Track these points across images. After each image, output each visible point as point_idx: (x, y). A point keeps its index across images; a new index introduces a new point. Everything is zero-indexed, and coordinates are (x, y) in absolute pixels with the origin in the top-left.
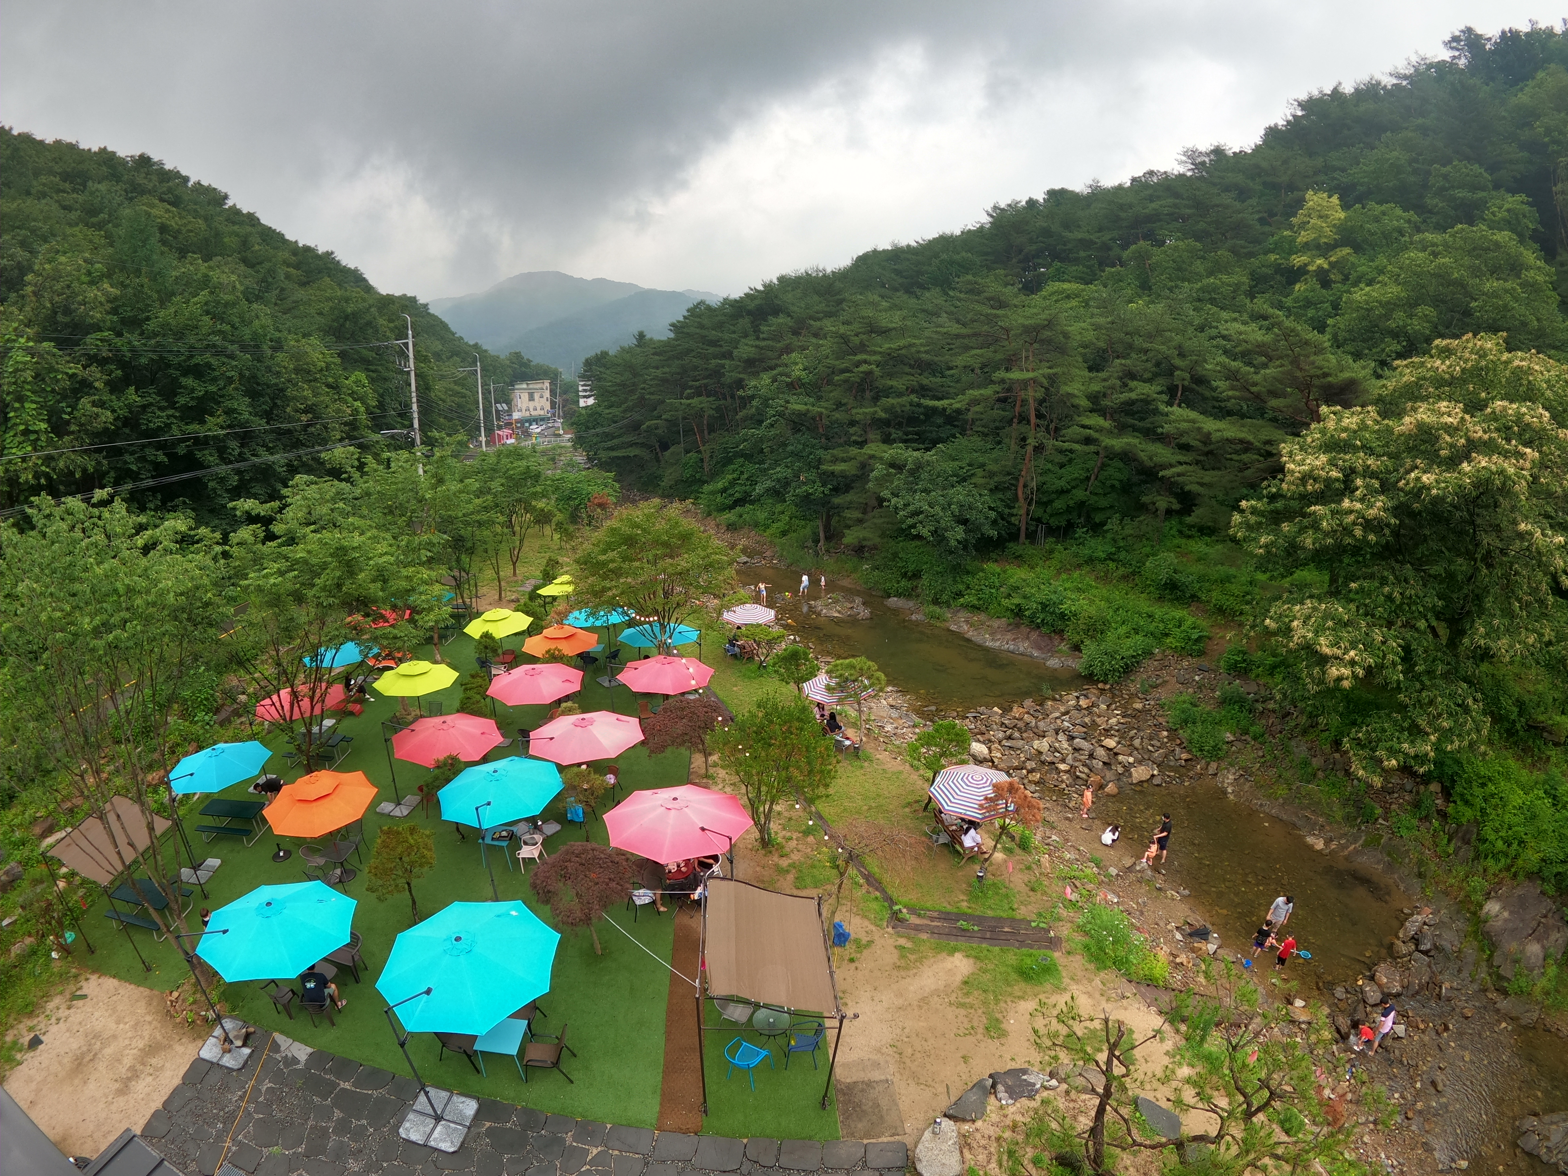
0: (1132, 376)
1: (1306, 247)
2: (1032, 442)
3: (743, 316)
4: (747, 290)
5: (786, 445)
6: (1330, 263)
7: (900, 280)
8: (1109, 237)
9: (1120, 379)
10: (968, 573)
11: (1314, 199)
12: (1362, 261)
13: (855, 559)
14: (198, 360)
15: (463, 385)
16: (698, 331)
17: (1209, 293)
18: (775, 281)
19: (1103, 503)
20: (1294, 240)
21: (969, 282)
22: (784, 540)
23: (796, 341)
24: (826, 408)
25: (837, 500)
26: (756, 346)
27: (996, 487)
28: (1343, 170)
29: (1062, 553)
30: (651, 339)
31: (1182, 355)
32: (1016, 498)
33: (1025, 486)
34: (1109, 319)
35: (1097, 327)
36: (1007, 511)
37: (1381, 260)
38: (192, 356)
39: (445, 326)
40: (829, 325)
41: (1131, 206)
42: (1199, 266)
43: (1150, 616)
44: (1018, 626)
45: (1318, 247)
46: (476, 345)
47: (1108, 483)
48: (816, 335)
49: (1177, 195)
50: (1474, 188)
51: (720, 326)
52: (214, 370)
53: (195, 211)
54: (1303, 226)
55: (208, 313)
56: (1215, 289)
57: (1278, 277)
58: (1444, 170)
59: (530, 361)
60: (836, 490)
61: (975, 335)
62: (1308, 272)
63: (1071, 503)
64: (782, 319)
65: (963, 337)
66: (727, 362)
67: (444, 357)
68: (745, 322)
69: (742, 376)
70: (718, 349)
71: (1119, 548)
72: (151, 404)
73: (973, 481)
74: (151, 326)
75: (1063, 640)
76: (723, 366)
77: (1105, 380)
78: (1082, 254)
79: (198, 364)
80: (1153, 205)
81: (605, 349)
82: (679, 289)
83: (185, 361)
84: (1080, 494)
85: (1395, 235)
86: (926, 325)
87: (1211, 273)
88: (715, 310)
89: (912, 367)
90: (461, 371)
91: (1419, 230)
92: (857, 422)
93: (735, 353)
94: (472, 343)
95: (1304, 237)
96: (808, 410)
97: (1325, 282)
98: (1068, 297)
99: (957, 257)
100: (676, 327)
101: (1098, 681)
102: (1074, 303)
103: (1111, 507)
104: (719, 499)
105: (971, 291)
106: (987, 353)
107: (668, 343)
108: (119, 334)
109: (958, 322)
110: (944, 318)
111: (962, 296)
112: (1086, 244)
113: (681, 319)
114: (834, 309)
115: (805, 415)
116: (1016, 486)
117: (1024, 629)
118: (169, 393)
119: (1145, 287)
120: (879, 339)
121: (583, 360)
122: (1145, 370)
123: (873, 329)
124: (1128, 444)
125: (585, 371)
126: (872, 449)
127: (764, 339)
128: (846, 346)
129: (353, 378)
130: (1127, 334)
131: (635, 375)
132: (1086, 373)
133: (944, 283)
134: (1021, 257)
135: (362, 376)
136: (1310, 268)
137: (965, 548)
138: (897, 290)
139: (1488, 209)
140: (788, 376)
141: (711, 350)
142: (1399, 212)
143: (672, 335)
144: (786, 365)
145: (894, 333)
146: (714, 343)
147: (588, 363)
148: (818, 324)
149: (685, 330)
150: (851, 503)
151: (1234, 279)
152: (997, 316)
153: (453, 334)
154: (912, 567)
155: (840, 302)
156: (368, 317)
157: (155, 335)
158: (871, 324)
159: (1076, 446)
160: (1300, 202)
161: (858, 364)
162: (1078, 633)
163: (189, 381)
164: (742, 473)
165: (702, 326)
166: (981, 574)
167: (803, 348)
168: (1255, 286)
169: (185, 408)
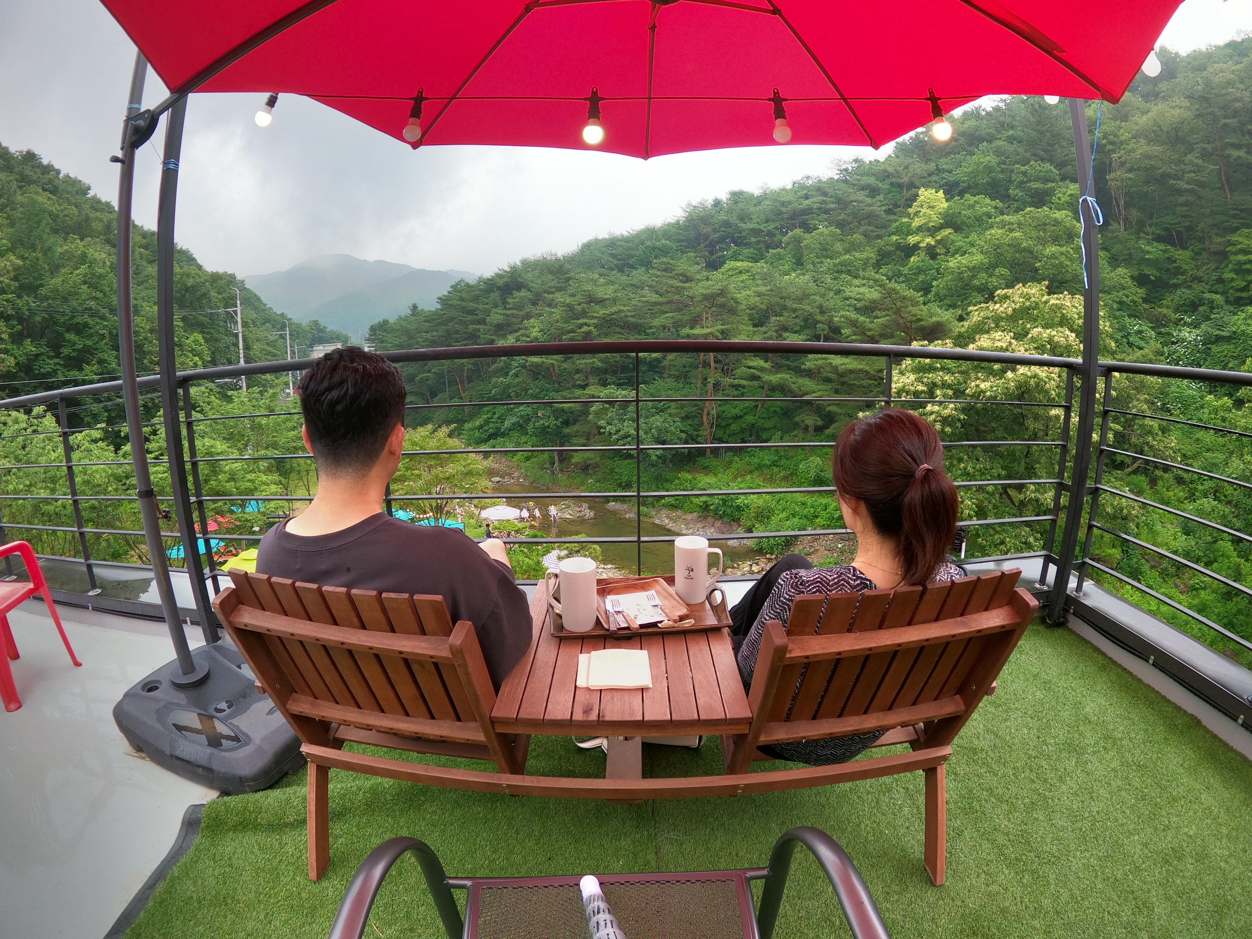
0: (785, 329)
1: (920, 229)
2: (711, 380)
3: (493, 291)
4: (497, 271)
5: (528, 390)
6: (937, 241)
7: (616, 262)
8: (773, 226)
9: (777, 331)
10: (667, 481)
11: (925, 194)
12: (960, 238)
13: (583, 476)
14: (79, 320)
15: (274, 347)
16: (459, 303)
17: (846, 266)
18: (519, 263)
19: (769, 424)
20: (910, 225)
21: (664, 263)
22: (527, 464)
23: (535, 310)
24: (557, 360)
25: (567, 431)
26: (504, 314)
27: (686, 416)
28: (950, 172)
29: (738, 463)
30: (422, 310)
31: (822, 312)
32: (702, 424)
33: (708, 414)
34: (769, 288)
35: (759, 294)
36: (695, 433)
37: (973, 237)
38: (74, 317)
39: (258, 299)
40: (559, 297)
41: (790, 203)
42: (839, 247)
43: (804, 504)
44: (705, 518)
45: (929, 229)
46: (283, 314)
47: (772, 409)
48: (550, 305)
49: (825, 194)
50: (1047, 180)
51: (476, 299)
52: (90, 328)
53: (68, 199)
54: (917, 214)
55: (85, 282)
56: (850, 263)
57: (898, 253)
58: (1023, 169)
59: (326, 328)
60: (566, 423)
61: (669, 302)
62: (920, 248)
63: (744, 425)
64: (523, 293)
65: (660, 304)
66: (482, 327)
67: (258, 323)
68: (495, 296)
69: (493, 337)
70: (475, 317)
71: (781, 456)
72: (42, 354)
73: (669, 411)
74: (43, 291)
75: (740, 526)
76: (478, 330)
77: (765, 333)
78: (753, 240)
79: (78, 323)
80: (807, 202)
81: (386, 318)
82: (443, 269)
83: (68, 320)
84: (750, 419)
85: (984, 218)
86: (633, 296)
87: (848, 251)
88: (473, 286)
89: (622, 328)
90: (273, 336)
91: (1002, 214)
92: (581, 370)
93: (488, 319)
94: (279, 312)
95: (917, 222)
96: (543, 362)
97: (932, 253)
98: (740, 272)
99: (658, 244)
100: (443, 301)
101: (766, 553)
102: (744, 277)
103: (774, 427)
104: (477, 434)
105: (665, 270)
106: (677, 316)
107: (436, 313)
108: (19, 297)
109: (657, 293)
110: (646, 291)
111: (659, 273)
112: (756, 232)
113: (446, 294)
114: (563, 285)
115: (541, 366)
116: (701, 415)
117: (710, 520)
118: (56, 347)
119: (799, 263)
120: (597, 307)
121: (369, 327)
122: (795, 324)
123: (592, 300)
124: (782, 379)
125: (371, 335)
126: (592, 390)
127: (510, 309)
128: (571, 313)
129: (192, 338)
130: (782, 298)
131: (410, 338)
132: (751, 328)
133: (647, 264)
134: (707, 243)
135: (199, 337)
136: (922, 245)
137: (664, 462)
138: (612, 269)
139: (1055, 195)
140: (529, 337)
141: (470, 318)
142: (988, 201)
143: (439, 306)
144: (526, 328)
145: (608, 302)
146: (471, 312)
147: (373, 329)
148: (551, 296)
149: (450, 302)
150: (577, 432)
151: (864, 255)
152: (684, 288)
153: (265, 305)
154: (625, 479)
155: (569, 279)
156: (203, 290)
157: (47, 298)
158: (590, 296)
159: (744, 382)
160: (915, 197)
161: (581, 326)
162: (750, 520)
163: (71, 336)
164: (494, 413)
165: (462, 299)
166: (676, 481)
167: (540, 315)
168: (881, 260)
169: (69, 358)
